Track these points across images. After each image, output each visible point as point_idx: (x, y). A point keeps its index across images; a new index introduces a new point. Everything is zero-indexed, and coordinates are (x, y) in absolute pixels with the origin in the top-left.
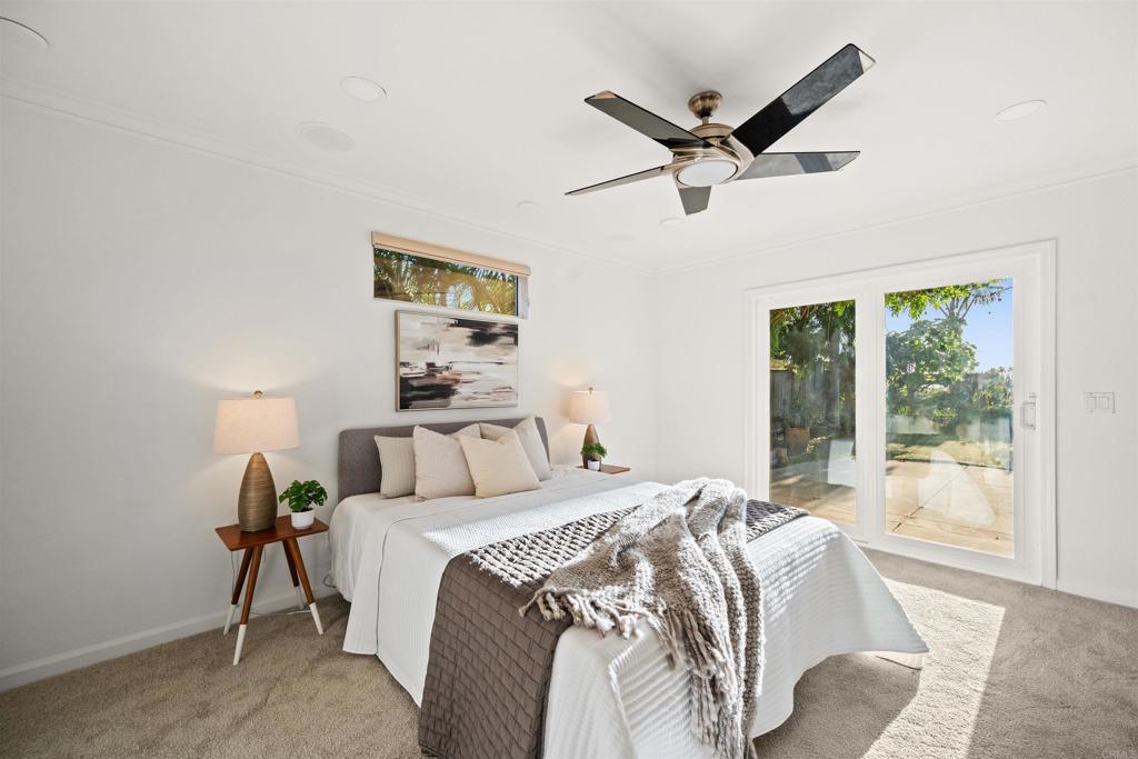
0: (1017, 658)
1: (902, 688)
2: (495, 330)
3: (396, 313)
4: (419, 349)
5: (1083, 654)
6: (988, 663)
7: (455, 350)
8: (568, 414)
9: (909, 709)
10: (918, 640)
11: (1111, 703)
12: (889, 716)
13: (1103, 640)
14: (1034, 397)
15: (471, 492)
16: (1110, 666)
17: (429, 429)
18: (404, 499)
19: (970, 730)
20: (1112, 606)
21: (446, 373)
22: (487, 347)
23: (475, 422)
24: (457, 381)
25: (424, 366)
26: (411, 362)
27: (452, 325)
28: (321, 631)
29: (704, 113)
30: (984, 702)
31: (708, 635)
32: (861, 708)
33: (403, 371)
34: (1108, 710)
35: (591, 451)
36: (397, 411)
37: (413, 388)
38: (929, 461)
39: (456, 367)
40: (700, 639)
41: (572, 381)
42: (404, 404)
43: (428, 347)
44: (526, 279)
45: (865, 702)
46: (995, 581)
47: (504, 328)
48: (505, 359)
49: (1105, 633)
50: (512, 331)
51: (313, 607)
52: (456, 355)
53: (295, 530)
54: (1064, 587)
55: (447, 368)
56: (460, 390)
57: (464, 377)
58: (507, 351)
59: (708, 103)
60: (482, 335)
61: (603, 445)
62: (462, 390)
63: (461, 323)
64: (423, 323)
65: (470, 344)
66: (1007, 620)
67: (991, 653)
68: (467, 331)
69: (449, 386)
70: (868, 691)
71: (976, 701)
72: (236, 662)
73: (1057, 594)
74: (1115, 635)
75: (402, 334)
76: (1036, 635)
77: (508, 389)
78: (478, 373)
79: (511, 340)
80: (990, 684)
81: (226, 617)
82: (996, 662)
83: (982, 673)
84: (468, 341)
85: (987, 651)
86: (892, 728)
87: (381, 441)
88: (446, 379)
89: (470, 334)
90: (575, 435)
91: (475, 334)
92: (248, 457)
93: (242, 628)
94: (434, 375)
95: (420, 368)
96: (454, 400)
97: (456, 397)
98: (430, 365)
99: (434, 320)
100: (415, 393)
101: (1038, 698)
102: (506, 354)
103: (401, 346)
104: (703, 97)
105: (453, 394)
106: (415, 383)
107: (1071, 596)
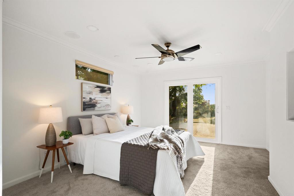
0: (218, 155)
1: (202, 161)
2: (106, 89)
3: (82, 84)
4: (88, 94)
5: (226, 153)
6: (214, 156)
7: (96, 94)
8: (122, 112)
9: (204, 164)
10: (204, 153)
11: (230, 158)
12: (201, 166)
13: (229, 150)
14: (218, 107)
15: (109, 132)
16: (230, 154)
17: (96, 116)
18: (91, 135)
19: (213, 165)
20: (229, 145)
21: (94, 101)
22: (104, 93)
23: (106, 114)
24: (97, 103)
25: (89, 98)
26: (86, 97)
27: (96, 87)
28: (71, 172)
29: (168, 47)
30: (214, 161)
31: (180, 149)
32: (197, 165)
33: (84, 100)
34: (230, 159)
35: (129, 122)
36: (82, 111)
37: (86, 105)
38: (198, 123)
39: (96, 99)
40: (179, 150)
41: (123, 103)
42: (84, 109)
43: (90, 93)
44: (112, 75)
45: (197, 164)
46: (212, 144)
47: (108, 88)
48: (108, 97)
49: (229, 149)
50: (109, 89)
51: (69, 166)
52: (97, 96)
53: (64, 145)
54: (223, 143)
55: (94, 99)
56: (97, 105)
57: (98, 102)
58: (108, 95)
59: (169, 45)
60: (103, 90)
61: (133, 120)
62: (98, 105)
63: (98, 87)
64: (89, 87)
65: (100, 93)
66: (215, 149)
67: (214, 155)
68: (99, 89)
69: (95, 104)
70: (197, 163)
71: (213, 161)
72: (52, 182)
73: (222, 144)
74: (230, 149)
75: (83, 89)
76: (219, 151)
77: (108, 105)
78: (102, 101)
79: (109, 92)
80: (215, 159)
81: (40, 172)
82: (215, 156)
83: (213, 157)
84: (99, 92)
85: (213, 154)
86: (202, 167)
87: (80, 119)
88: (94, 102)
89: (100, 90)
90: (124, 118)
91: (101, 90)
92: (48, 124)
93: (52, 172)
94: (91, 101)
95: (88, 99)
96: (96, 108)
97: (97, 107)
98: (90, 98)
99: (91, 86)
100: (87, 106)
101: (221, 159)
102: (108, 96)
103: (83, 93)
104: (168, 43)
105: (96, 107)
106: (87, 103)
107: (224, 145)
